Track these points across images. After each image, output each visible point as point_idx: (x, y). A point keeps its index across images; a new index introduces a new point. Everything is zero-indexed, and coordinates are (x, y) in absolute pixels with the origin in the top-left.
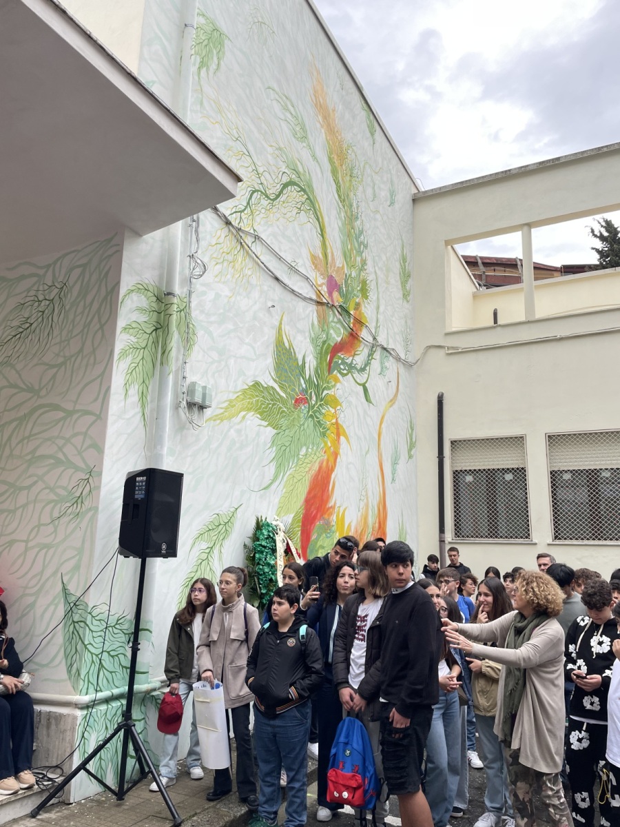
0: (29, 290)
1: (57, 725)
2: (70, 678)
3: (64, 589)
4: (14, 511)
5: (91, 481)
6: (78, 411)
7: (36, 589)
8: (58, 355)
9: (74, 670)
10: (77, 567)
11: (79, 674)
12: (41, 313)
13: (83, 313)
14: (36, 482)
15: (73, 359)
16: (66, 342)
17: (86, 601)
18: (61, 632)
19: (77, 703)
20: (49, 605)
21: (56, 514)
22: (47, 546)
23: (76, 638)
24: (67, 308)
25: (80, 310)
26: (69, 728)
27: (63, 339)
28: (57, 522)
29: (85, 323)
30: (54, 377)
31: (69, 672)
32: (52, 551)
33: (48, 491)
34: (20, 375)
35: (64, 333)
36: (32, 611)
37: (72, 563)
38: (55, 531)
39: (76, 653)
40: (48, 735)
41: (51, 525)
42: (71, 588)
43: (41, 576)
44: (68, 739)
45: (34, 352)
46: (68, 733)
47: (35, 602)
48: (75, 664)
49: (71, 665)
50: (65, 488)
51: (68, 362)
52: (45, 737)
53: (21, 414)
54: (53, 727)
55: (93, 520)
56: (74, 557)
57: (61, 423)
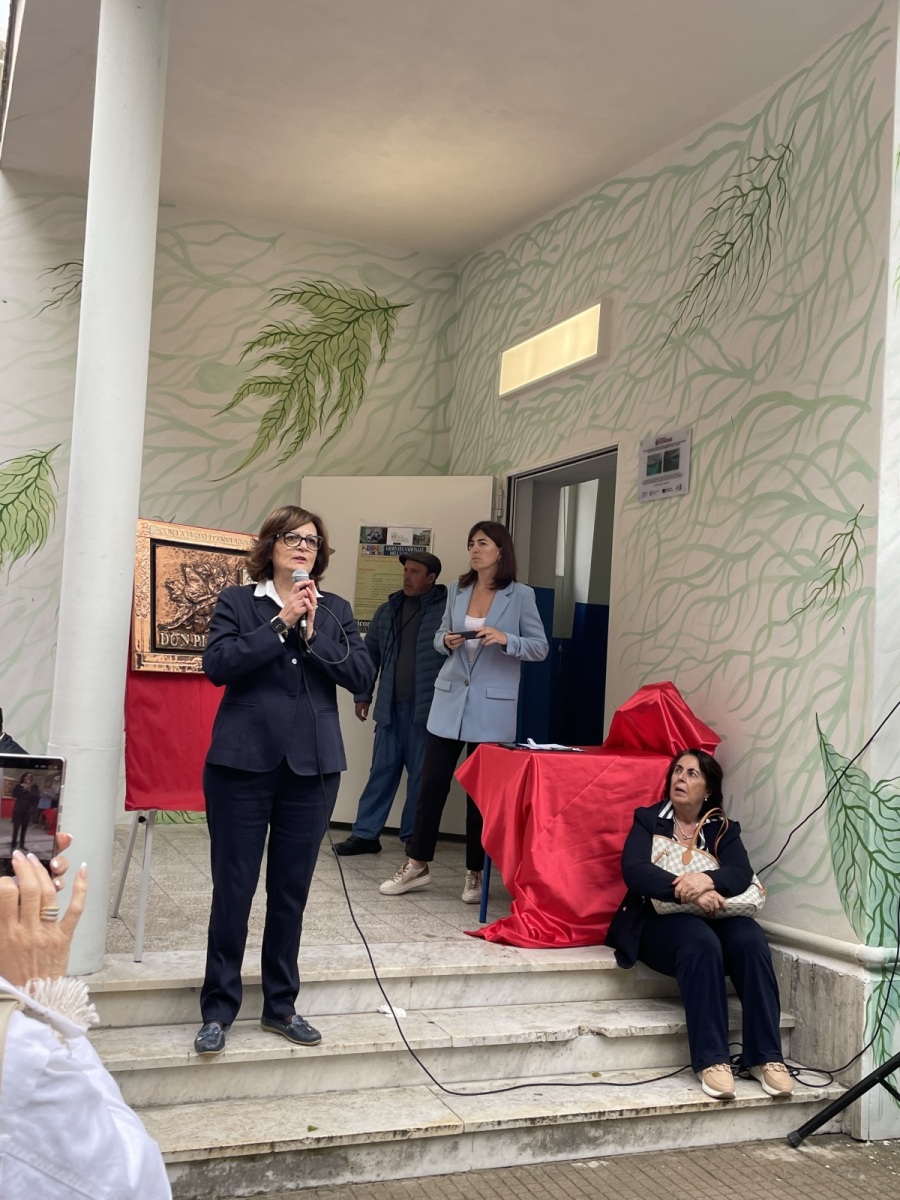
0: (724, 180)
1: (829, 990)
2: (846, 910)
3: (824, 744)
4: (725, 600)
5: (857, 535)
6: (825, 400)
7: (774, 739)
8: (781, 295)
9: (852, 898)
10: (843, 705)
11: (862, 905)
12: (749, 218)
13: (823, 198)
14: (759, 544)
15: (809, 297)
16: (795, 266)
17: (864, 769)
18: (822, 823)
19: (862, 958)
20: (799, 772)
21: (798, 604)
22: (788, 664)
23: (851, 837)
24: (793, 197)
25: (817, 193)
26: (850, 1001)
27: (790, 260)
28: (800, 618)
29: (828, 217)
30: (777, 340)
31: (844, 898)
32: (795, 672)
33: (780, 560)
34: (719, 347)
35: (791, 248)
36: (771, 781)
37: (834, 695)
38: (799, 635)
39: (853, 864)
40: (814, 1007)
41: (791, 624)
42: (836, 742)
43: (781, 719)
44: (849, 1020)
45: (739, 299)
46: (849, 1010)
47: (774, 763)
48: (854, 886)
49: (847, 887)
50: (809, 554)
51: (802, 305)
52: (809, 1009)
53: (726, 419)
54: (822, 993)
55: (867, 613)
56: (836, 684)
57: (795, 428)
